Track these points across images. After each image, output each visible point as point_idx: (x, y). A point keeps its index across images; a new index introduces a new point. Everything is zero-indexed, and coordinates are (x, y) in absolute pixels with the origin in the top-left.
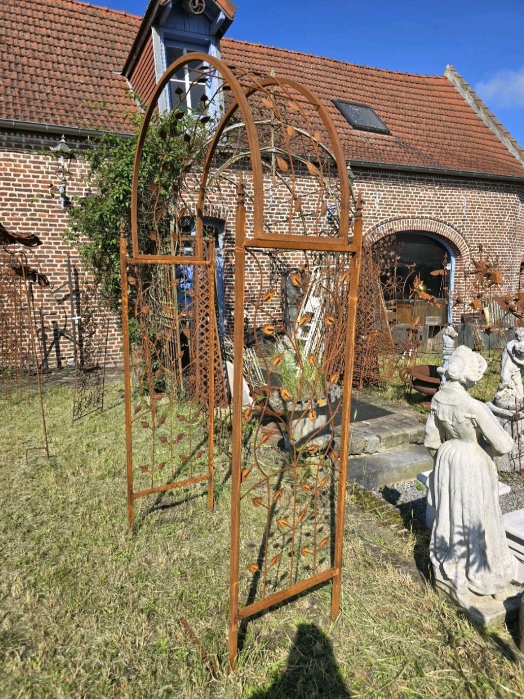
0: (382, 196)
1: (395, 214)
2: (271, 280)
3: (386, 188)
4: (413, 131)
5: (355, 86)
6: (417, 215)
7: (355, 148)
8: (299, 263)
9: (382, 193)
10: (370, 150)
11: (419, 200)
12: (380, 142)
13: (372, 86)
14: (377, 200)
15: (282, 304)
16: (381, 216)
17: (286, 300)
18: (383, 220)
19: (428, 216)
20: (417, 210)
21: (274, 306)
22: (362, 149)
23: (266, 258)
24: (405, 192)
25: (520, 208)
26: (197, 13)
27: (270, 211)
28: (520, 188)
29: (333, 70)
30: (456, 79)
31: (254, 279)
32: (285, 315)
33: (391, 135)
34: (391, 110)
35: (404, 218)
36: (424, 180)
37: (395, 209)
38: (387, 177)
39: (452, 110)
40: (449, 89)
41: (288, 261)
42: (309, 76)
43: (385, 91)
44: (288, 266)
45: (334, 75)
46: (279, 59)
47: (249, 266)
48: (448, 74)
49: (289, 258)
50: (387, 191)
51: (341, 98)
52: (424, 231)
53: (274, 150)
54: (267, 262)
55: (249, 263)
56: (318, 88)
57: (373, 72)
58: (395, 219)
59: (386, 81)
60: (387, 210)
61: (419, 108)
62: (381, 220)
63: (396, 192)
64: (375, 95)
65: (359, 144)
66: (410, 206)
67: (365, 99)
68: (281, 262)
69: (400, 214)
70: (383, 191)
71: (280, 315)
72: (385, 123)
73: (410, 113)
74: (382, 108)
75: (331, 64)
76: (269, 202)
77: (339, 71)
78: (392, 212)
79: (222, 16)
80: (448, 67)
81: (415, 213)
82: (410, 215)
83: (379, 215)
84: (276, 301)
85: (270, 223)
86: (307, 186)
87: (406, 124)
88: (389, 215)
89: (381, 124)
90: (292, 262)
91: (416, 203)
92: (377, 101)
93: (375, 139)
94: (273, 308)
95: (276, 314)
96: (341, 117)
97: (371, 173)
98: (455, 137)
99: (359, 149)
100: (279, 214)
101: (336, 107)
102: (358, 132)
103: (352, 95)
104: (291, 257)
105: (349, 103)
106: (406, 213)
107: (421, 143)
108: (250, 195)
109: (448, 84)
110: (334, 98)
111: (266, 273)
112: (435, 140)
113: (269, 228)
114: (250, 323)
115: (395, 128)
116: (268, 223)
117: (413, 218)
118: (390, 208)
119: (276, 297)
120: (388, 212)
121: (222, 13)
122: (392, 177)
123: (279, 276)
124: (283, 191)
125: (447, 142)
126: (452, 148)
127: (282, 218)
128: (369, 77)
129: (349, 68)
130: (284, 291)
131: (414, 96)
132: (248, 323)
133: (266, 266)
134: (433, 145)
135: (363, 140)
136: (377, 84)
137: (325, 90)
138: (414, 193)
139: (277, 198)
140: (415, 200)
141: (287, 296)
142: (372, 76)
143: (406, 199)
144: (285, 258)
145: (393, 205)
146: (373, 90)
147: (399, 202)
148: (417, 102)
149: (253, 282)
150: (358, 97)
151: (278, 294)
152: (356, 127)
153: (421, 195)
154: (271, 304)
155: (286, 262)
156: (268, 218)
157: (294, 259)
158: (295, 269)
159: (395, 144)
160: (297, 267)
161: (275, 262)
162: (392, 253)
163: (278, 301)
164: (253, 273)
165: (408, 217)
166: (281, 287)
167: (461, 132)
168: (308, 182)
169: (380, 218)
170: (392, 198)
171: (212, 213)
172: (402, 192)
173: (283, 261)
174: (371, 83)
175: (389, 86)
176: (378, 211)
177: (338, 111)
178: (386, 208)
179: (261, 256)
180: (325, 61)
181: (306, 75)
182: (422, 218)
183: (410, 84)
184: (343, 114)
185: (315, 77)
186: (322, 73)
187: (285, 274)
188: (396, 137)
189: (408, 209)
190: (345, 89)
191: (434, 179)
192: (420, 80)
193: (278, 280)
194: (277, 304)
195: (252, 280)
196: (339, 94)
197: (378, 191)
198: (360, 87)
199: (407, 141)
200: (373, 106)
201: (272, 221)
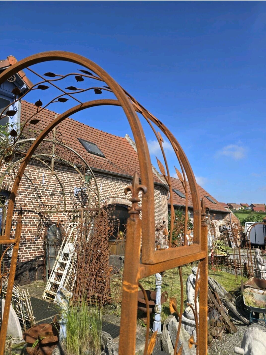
0: (104, 186)
1: (110, 195)
2: (38, 230)
3: (105, 182)
4: (115, 158)
5: (88, 134)
6: (119, 196)
7: (90, 162)
8: (57, 219)
9: (104, 184)
10: (97, 163)
11: (120, 189)
12: (101, 160)
13: (95, 136)
14: (101, 188)
15: (44, 245)
16: (103, 196)
17: (48, 242)
18: (104, 198)
19: (125, 197)
20: (120, 194)
21: (39, 246)
22: (94, 163)
23: (36, 216)
24: (114, 185)
25: (161, 197)
26: (10, 81)
27: (42, 188)
28: (161, 188)
29: (77, 125)
30: (130, 140)
31: (27, 229)
32: (46, 253)
33: (106, 158)
34: (105, 147)
35: (114, 197)
36: (123, 180)
37: (110, 192)
38: (106, 177)
39: (130, 152)
40: (128, 143)
41: (51, 218)
42: (66, 126)
43: (101, 139)
44: (50, 221)
45: (78, 128)
46: (51, 115)
47: (24, 220)
48: (127, 138)
49: (51, 216)
50: (106, 184)
51: (82, 138)
52: (123, 204)
53: (54, 156)
54: (37, 218)
55: (24, 219)
56: (70, 132)
57: (96, 130)
58: (110, 198)
59: (101, 135)
60: (106, 193)
61: (116, 149)
62: (103, 198)
63: (110, 184)
64: (97, 140)
65: (92, 160)
66: (117, 192)
67: (92, 140)
68: (46, 218)
69: (112, 195)
70: (104, 183)
71: (42, 252)
72: (103, 153)
73: (113, 150)
74: (101, 146)
75: (77, 123)
76: (42, 183)
77: (80, 127)
78: (108, 194)
79: (24, 86)
80: (126, 135)
81: (119, 195)
82: (117, 196)
83: (102, 195)
84: (40, 243)
85: (41, 195)
86: (65, 177)
87: (112, 154)
88: (107, 195)
89: (101, 153)
90: (53, 218)
91: (119, 191)
92: (98, 143)
93: (99, 159)
94: (38, 248)
95: (40, 252)
96: (82, 146)
97: (99, 174)
98: (132, 163)
99: (92, 162)
100: (47, 190)
101: (80, 141)
102: (91, 154)
103: (87, 138)
104: (53, 215)
105: (86, 141)
106: (115, 195)
107: (119, 164)
108: (30, 178)
109: (127, 141)
110: (78, 137)
111: (36, 225)
112: (125, 163)
113: (40, 198)
114: (20, 259)
115: (107, 155)
116: (40, 195)
117: (118, 197)
118: (107, 192)
119: (41, 240)
120: (106, 194)
121: (25, 85)
122: (108, 177)
123: (44, 227)
124: (51, 178)
125: (129, 165)
126: (132, 167)
127: (50, 193)
128: (94, 132)
129: (85, 126)
130: (46, 237)
131: (113, 143)
132: (18, 259)
133: (36, 220)
134: (124, 165)
135: (94, 158)
136: (97, 136)
137: (74, 133)
138: (118, 186)
139: (47, 182)
140: (119, 189)
141: (48, 240)
142: (95, 132)
143: (115, 188)
144: (48, 216)
145: (109, 191)
146: (96, 137)
147: (111, 189)
148: (116, 146)
149: (26, 231)
150: (89, 139)
151: (42, 238)
152: (89, 152)
153: (121, 187)
154: (36, 245)
155: (49, 218)
156: (40, 193)
157: (54, 216)
158: (55, 223)
159: (108, 162)
160: (56, 222)
161: (42, 218)
162: (114, 217)
163: (42, 243)
164: (26, 225)
165: (116, 197)
166: (45, 234)
167: (135, 162)
168: (65, 175)
169: (103, 197)
170: (108, 187)
171: (3, 187)
172: (113, 185)
173: (47, 217)
174: (95, 135)
175: (103, 137)
176: (102, 193)
177: (80, 143)
178: (105, 192)
179: (33, 214)
180: (74, 121)
181: (64, 125)
182: (122, 198)
183: (111, 138)
184: (83, 145)
185: (69, 127)
186: (72, 126)
187: (48, 226)
188: (108, 159)
189: (116, 193)
190: (83, 135)
191: (127, 180)
192: (116, 138)
193: (43, 229)
194: (40, 245)
195: (25, 230)
196: (81, 136)
197: (102, 183)
198: (90, 135)
199: (113, 162)
200: (97, 144)
201: (43, 194)
